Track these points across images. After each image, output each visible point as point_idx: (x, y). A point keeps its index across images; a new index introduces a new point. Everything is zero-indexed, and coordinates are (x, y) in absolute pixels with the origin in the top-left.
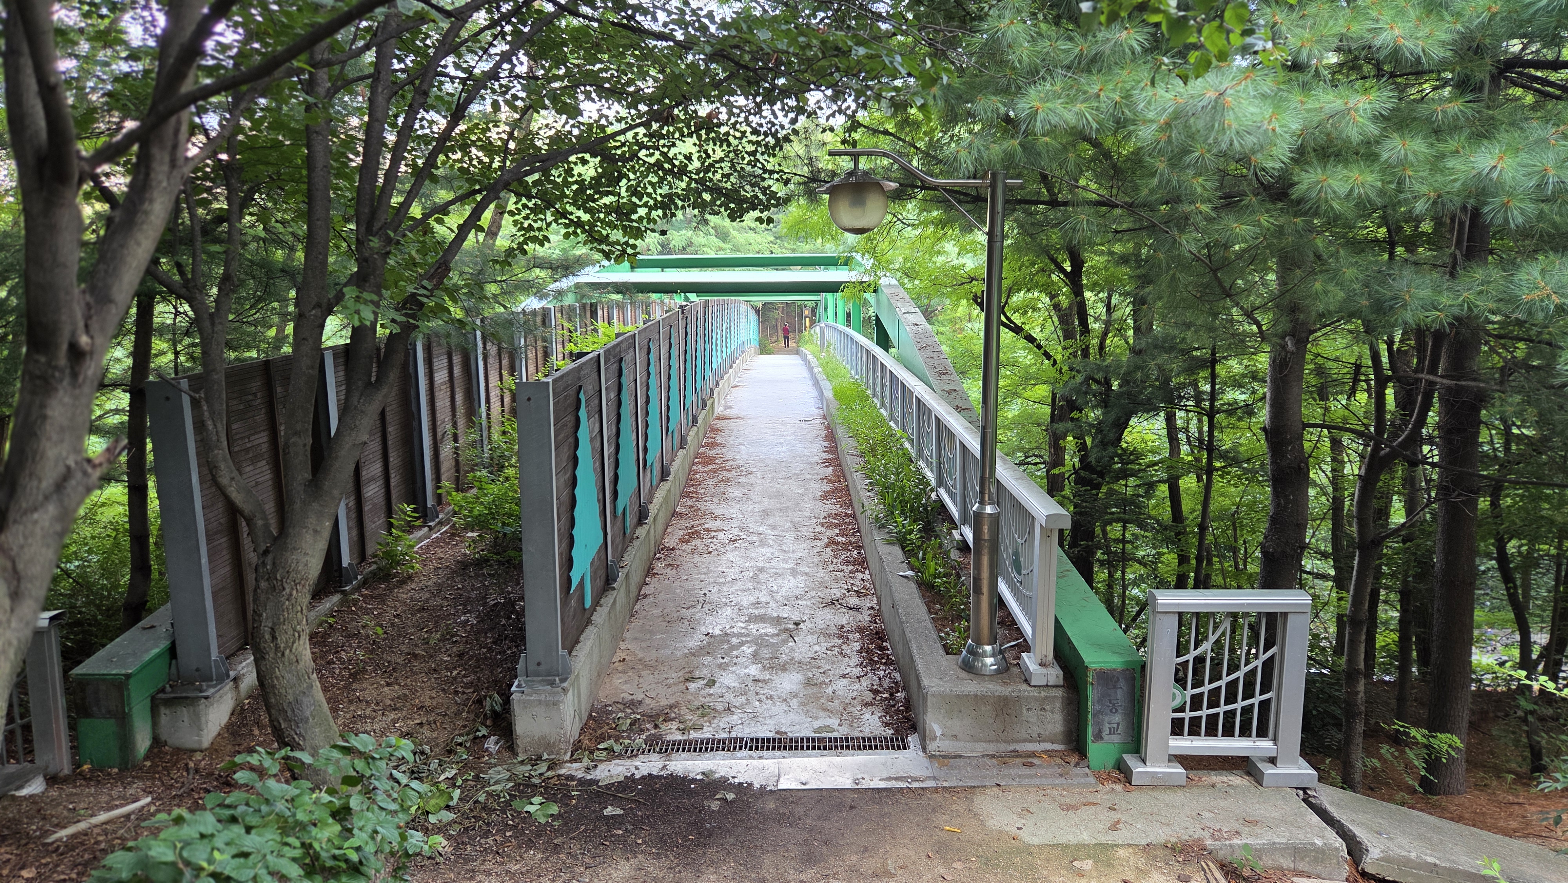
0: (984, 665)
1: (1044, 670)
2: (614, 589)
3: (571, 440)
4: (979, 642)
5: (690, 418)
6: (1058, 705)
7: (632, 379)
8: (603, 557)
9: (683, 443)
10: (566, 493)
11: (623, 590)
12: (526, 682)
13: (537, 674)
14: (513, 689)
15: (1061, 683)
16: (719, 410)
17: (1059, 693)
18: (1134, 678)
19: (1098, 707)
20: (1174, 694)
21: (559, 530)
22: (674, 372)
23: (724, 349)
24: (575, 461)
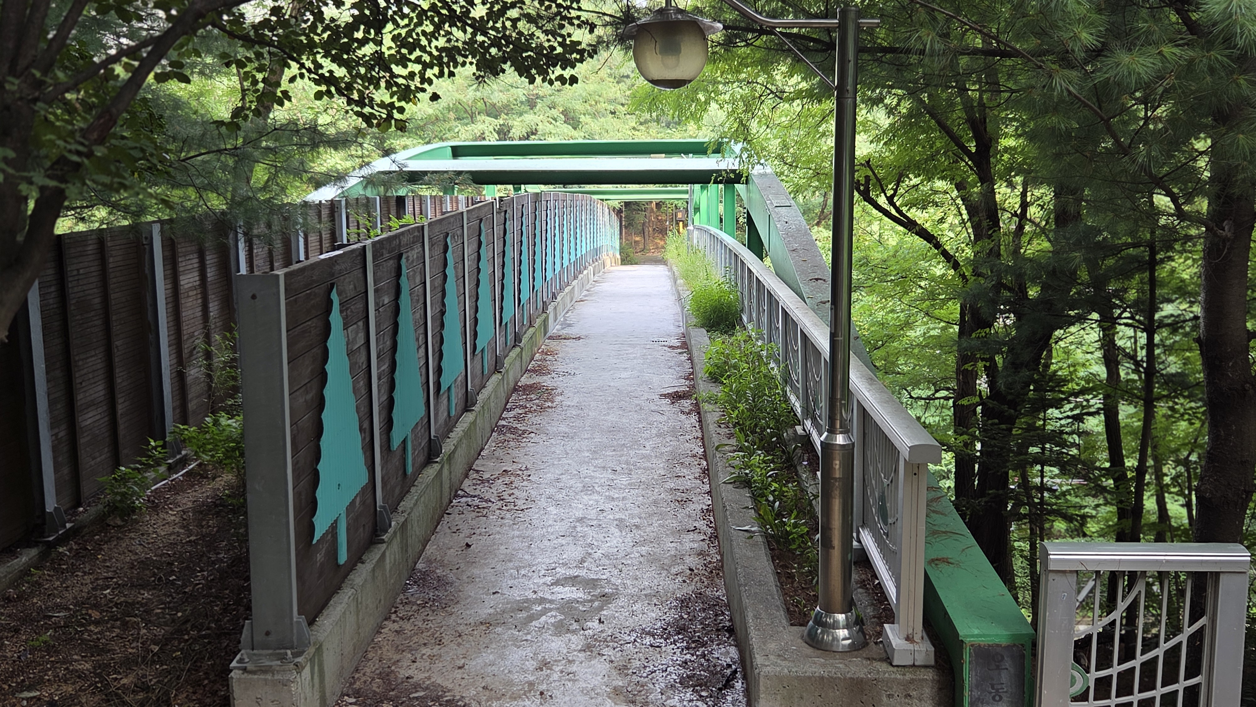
0: (835, 639)
1: (909, 646)
2: (383, 541)
3: (317, 351)
4: (829, 610)
5: (510, 337)
6: (927, 691)
7: (418, 280)
8: (369, 501)
9: (497, 366)
10: (306, 419)
11: (395, 546)
12: (249, 656)
13: (265, 647)
14: (234, 664)
15: (932, 662)
16: (554, 329)
17: (929, 675)
18: (1023, 656)
19: (976, 693)
20: (1073, 677)
21: (294, 465)
22: (484, 277)
23: (566, 255)
24: (323, 378)
